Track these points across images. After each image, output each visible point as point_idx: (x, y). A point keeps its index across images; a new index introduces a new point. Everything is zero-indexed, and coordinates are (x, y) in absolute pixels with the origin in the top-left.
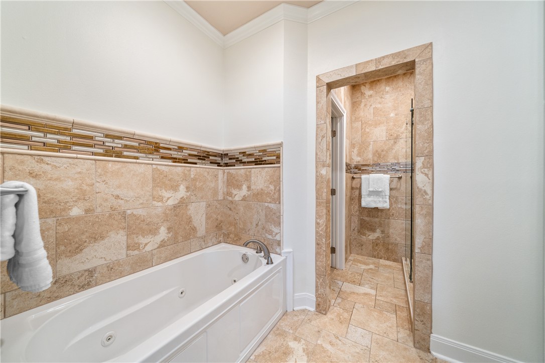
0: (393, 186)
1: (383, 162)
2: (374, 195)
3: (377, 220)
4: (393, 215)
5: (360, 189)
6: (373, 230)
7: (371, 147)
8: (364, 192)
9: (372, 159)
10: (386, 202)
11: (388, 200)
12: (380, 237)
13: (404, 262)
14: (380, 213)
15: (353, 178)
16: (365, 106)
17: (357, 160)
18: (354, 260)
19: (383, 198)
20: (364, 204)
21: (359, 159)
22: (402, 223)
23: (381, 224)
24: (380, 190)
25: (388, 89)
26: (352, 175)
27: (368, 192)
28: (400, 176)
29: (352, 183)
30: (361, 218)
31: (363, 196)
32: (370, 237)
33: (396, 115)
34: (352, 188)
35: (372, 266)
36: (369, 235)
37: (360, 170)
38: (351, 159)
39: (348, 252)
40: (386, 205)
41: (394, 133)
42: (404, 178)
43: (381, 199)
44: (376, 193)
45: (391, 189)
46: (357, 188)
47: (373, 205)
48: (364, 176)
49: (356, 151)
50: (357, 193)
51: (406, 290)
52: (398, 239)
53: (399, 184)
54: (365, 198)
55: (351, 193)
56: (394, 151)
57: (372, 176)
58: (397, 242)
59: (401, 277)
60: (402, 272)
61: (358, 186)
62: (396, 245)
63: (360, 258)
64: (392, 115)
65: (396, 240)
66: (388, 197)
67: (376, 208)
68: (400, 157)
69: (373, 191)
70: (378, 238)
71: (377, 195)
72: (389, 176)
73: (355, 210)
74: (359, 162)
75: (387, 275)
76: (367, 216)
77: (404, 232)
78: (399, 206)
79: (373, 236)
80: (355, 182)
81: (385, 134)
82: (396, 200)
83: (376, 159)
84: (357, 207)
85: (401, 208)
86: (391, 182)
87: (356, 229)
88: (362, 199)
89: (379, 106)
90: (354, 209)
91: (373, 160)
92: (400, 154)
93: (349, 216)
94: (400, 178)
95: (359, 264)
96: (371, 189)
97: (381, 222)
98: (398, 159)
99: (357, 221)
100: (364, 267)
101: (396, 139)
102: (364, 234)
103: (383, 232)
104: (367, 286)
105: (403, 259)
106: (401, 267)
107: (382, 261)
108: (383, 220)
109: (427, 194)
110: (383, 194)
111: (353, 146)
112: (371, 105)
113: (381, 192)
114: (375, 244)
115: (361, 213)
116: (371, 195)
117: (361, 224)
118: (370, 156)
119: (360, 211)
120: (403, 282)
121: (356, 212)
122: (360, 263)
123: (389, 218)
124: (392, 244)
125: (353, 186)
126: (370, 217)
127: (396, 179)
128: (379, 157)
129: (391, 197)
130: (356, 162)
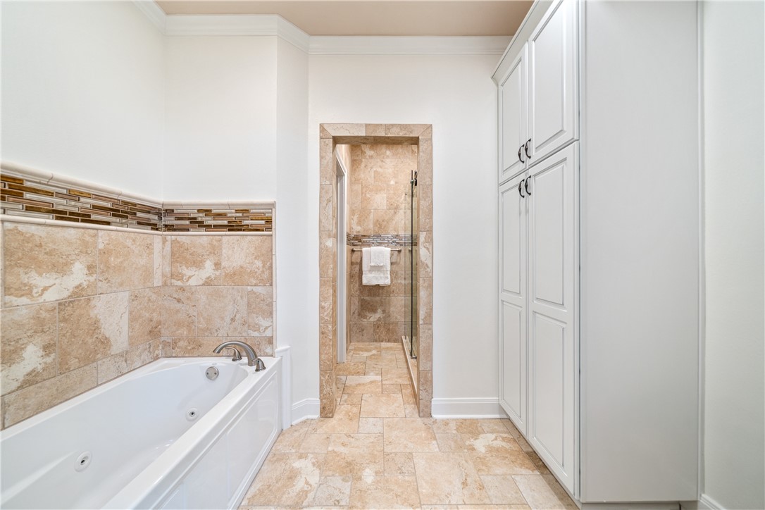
0: (393, 261)
1: (384, 233)
2: (375, 271)
3: (378, 298)
5: (361, 264)
6: (374, 311)
7: (372, 216)
8: (365, 268)
9: (372, 229)
10: (387, 278)
11: (389, 276)
12: (382, 317)
13: (404, 340)
14: (381, 291)
15: (353, 251)
16: (365, 167)
17: (357, 229)
18: (355, 349)
19: (384, 274)
20: (365, 282)
21: (359, 228)
22: (402, 300)
23: (382, 302)
24: (382, 264)
25: (388, 153)
26: (353, 247)
27: (369, 267)
28: (400, 249)
29: (352, 257)
30: (362, 298)
31: (364, 272)
32: (372, 320)
33: (396, 183)
34: (352, 263)
35: (374, 352)
36: (370, 317)
37: (360, 242)
38: (351, 228)
39: (349, 341)
40: (388, 282)
41: (394, 202)
42: (403, 251)
43: (382, 275)
44: (377, 268)
45: (392, 264)
46: (357, 263)
47: (374, 283)
48: (365, 249)
49: (355, 218)
50: (357, 269)
51: (408, 368)
52: (399, 317)
53: (399, 258)
54: (365, 274)
55: (351, 269)
56: (394, 222)
57: (374, 248)
58: (397, 321)
59: (402, 356)
60: (402, 351)
61: (359, 261)
62: (397, 324)
63: (361, 345)
64: (392, 182)
65: (396, 318)
66: (389, 272)
67: (378, 285)
68: (400, 228)
69: (374, 267)
70: (379, 320)
71: (378, 271)
72: (390, 249)
73: (355, 289)
74: (359, 232)
75: (390, 357)
76: (368, 296)
77: (404, 309)
78: (399, 282)
79: (374, 317)
80: (355, 255)
81: (385, 202)
82: (397, 275)
83: (376, 229)
84: (357, 285)
85: (401, 283)
86: (392, 255)
87: (356, 311)
88: (363, 276)
89: (379, 170)
91: (374, 231)
93: (350, 296)
94: (400, 251)
95: (362, 353)
96: (372, 264)
97: (383, 300)
98: (398, 231)
99: (357, 302)
100: (366, 354)
101: (397, 208)
102: (365, 317)
103: (384, 311)
104: (372, 373)
105: (403, 337)
106: (401, 346)
107: (384, 345)
108: (384, 298)
109: (428, 267)
110: (385, 269)
111: (352, 212)
112: (372, 168)
113: (382, 266)
114: (377, 326)
115: (361, 292)
116: (373, 271)
117: (362, 305)
118: (371, 226)
119: (360, 289)
120: (404, 361)
121: (357, 291)
122: (362, 351)
123: (389, 296)
124: (392, 324)
125: (353, 261)
126: (371, 296)
127: (396, 252)
128: (380, 227)
129: (392, 272)
130: (356, 232)
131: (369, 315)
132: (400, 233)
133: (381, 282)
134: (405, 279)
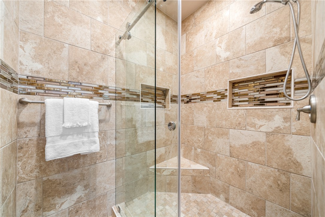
0: (102, 118)
1: (87, 81)
2: (72, 135)
3: (76, 172)
4: (100, 156)
5: (42, 124)
7: (65, 53)
8: (50, 131)
9: (67, 73)
10: (95, 142)
11: (97, 139)
12: (83, 195)
13: (115, 212)
14: (81, 160)
15: (22, 103)
19: (89, 137)
20: (51, 154)
21: (38, 66)
22: (112, 164)
23: (83, 175)
24: (85, 124)
26: (20, 97)
27: (62, 130)
28: (110, 104)
29: (19, 113)
30: (45, 179)
31: (48, 140)
32: (65, 206)
33: (105, 22)
34: (19, 125)
36: (62, 203)
37: (40, 88)
40: (96, 148)
41: (101, 44)
42: (113, 106)
43: (85, 139)
44: (79, 130)
45: (100, 121)
46: (33, 124)
47: (72, 152)
48: (49, 101)
50: (33, 133)
52: (108, 186)
53: (108, 114)
54: (53, 142)
55: (18, 135)
56: (102, 70)
57: (69, 101)
58: (106, 191)
61: (37, 119)
65: (105, 189)
66: (97, 134)
67: (78, 156)
68: (109, 79)
69: (72, 128)
70: (79, 200)
71: (79, 134)
72: (96, 103)
73: (28, 168)
74: (38, 72)
76: (59, 172)
77: (114, 175)
78: (108, 143)
79: (70, 201)
81: (89, 40)
82: (105, 135)
83: (74, 74)
84: (33, 162)
85: (111, 145)
86: (99, 110)
87: (31, 206)
88: (47, 146)
90: (24, 168)
91: (70, 75)
92: (109, 76)
94: (109, 106)
96: (68, 125)
97: (85, 172)
98: (107, 81)
99: (33, 190)
101: (105, 54)
102: (52, 207)
103: (86, 187)
105: (114, 208)
108: (86, 168)
110: (90, 130)
113: (85, 127)
114: (74, 211)
116: (68, 135)
117: (44, 191)
118: (64, 67)
119: (41, 167)
121: (31, 171)
123: (95, 163)
124: (100, 197)
125: (21, 120)
126: (63, 170)
127: (105, 107)
128: (81, 72)
129: (100, 133)
130: (31, 71)
131: (58, 201)
132: (109, 85)
133: (83, 150)
134: (116, 139)
